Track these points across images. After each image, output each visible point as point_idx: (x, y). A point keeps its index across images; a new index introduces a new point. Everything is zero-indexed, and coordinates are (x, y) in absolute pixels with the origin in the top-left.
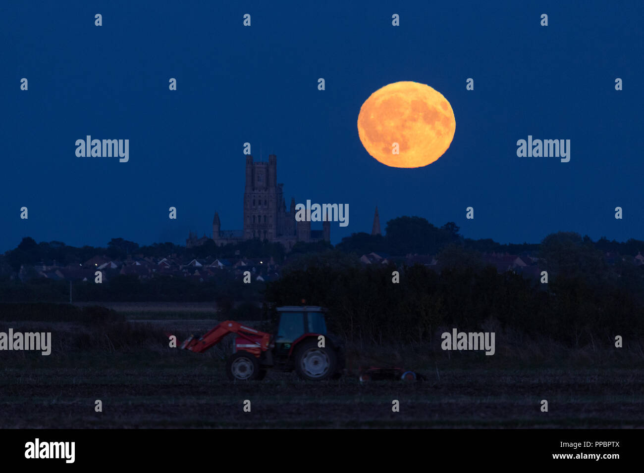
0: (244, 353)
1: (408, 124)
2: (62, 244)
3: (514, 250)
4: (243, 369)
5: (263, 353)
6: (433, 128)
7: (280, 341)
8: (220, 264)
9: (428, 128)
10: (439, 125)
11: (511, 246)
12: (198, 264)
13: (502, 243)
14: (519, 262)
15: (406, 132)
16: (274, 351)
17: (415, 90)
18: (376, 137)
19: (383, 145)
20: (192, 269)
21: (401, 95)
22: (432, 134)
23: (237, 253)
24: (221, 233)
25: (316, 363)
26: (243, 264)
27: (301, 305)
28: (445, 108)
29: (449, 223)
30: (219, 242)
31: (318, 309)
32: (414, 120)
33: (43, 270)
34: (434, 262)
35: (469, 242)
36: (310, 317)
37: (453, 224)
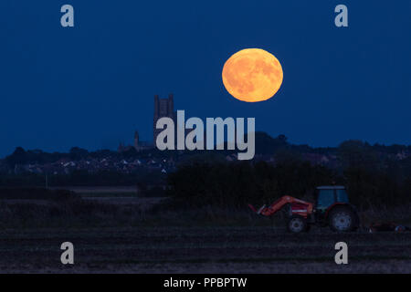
0: (296, 216)
1: (254, 74)
2: (41, 151)
3: (321, 151)
4: (297, 225)
5: (309, 216)
6: (269, 77)
7: (319, 208)
8: (139, 162)
9: (266, 77)
10: (273, 75)
11: (320, 149)
12: (125, 162)
13: (314, 147)
14: (325, 159)
15: (252, 80)
16: (316, 214)
17: (257, 54)
18: (234, 83)
19: (237, 88)
20: (122, 165)
21: (249, 57)
22: (269, 81)
23: (150, 155)
24: (139, 143)
25: (342, 221)
26: (153, 162)
27: (332, 185)
28: (276, 64)
29: (281, 135)
30: (138, 149)
31: (343, 187)
32: (258, 72)
33: (29, 167)
34: (272, 160)
35: (294, 147)
36: (338, 193)
37: (284, 136)
